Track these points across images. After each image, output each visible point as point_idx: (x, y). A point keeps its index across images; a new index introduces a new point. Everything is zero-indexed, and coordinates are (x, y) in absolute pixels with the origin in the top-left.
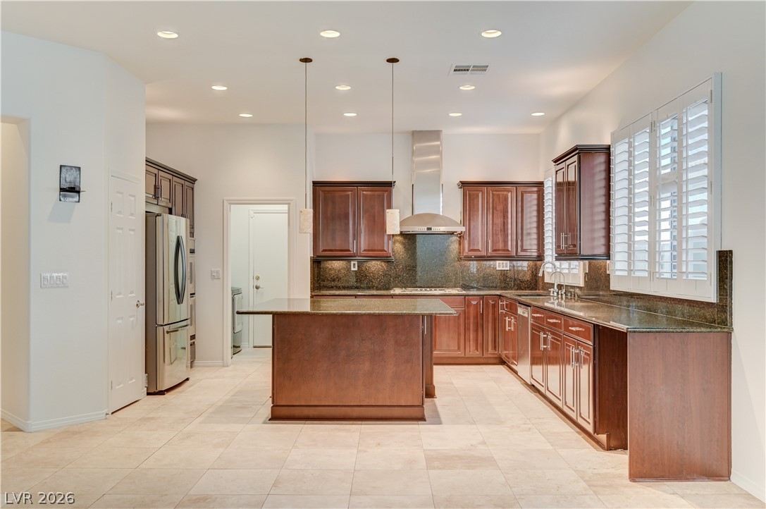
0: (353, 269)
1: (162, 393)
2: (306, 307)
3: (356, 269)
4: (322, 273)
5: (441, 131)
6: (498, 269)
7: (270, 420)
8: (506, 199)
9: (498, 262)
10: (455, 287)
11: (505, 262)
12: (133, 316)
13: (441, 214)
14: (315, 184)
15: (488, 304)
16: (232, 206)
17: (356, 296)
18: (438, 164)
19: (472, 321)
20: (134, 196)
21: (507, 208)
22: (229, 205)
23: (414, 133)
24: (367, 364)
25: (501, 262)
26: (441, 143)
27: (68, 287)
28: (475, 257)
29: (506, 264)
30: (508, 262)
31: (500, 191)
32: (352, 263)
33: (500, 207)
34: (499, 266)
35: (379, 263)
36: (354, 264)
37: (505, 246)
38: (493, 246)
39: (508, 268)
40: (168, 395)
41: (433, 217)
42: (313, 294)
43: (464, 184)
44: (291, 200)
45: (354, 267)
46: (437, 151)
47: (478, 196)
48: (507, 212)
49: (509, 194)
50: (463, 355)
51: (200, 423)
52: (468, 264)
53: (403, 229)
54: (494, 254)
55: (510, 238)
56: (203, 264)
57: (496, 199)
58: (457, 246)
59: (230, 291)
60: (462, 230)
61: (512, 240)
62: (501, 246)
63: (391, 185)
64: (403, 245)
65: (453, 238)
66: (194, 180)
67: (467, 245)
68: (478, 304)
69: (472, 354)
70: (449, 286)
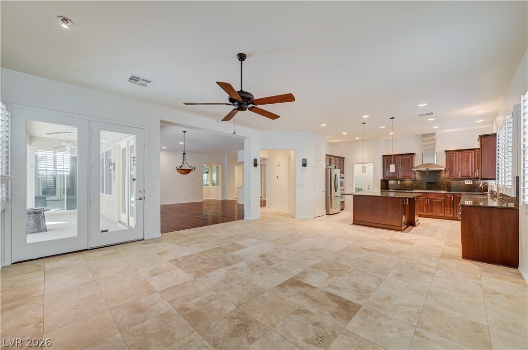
0: (398, 183)
1: (330, 215)
2: (380, 195)
3: (400, 183)
4: (387, 184)
5: (436, 133)
6: (466, 184)
8: (469, 156)
9: (466, 181)
10: (443, 190)
12: (321, 194)
13: (435, 163)
14: (383, 156)
15: (457, 197)
16: (355, 165)
17: (397, 192)
18: (434, 144)
19: (448, 203)
21: (469, 159)
23: (423, 135)
25: (468, 181)
28: (453, 179)
30: (472, 181)
31: (466, 153)
32: (398, 181)
33: (465, 159)
35: (409, 181)
38: (461, 174)
40: (331, 216)
41: (432, 165)
42: (381, 191)
44: (374, 162)
46: (434, 140)
48: (469, 161)
49: (470, 154)
50: (444, 216)
52: (450, 181)
53: (415, 170)
54: (462, 178)
55: (470, 171)
56: (347, 181)
57: (463, 156)
58: (444, 175)
59: (355, 189)
60: (443, 169)
61: (472, 172)
62: (466, 175)
63: (413, 154)
64: (420, 175)
65: (443, 172)
66: (344, 158)
67: (447, 175)
68: (451, 197)
69: (448, 215)
70: (441, 190)
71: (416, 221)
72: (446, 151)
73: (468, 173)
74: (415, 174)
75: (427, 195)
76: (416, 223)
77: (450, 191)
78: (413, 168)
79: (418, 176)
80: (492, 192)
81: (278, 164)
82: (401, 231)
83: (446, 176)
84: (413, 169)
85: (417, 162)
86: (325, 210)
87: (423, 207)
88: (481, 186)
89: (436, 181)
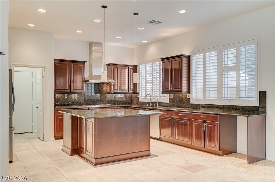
0: (65, 97)
3: (67, 97)
5: (103, 43)
6: (120, 97)
9: (120, 94)
11: (122, 94)
14: (55, 60)
22: (13, 67)
26: (103, 48)
32: (65, 95)
36: (66, 95)
39: (123, 97)
43: (111, 65)
44: (46, 66)
45: (66, 97)
47: (116, 69)
49: (126, 69)
63: (84, 63)
67: (113, 88)
78: (84, 79)
82: (150, 155)
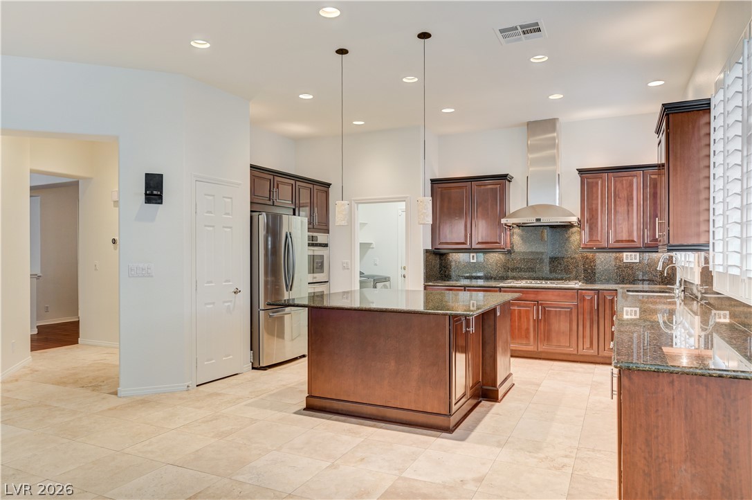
0: (472, 261)
3: (475, 261)
4: (443, 264)
5: (558, 119)
6: (625, 261)
7: (304, 409)
8: (631, 185)
9: (625, 254)
10: (576, 278)
11: (633, 254)
12: (231, 301)
13: (557, 205)
14: (432, 181)
15: (605, 298)
16: (360, 205)
19: (586, 316)
20: (231, 198)
21: (632, 194)
22: (356, 205)
23: (529, 124)
24: (393, 363)
25: (629, 254)
26: (558, 135)
27: (152, 276)
28: (597, 248)
29: (635, 256)
30: (638, 254)
31: (625, 177)
32: (472, 255)
33: (624, 194)
34: (627, 258)
35: (496, 255)
37: (629, 236)
38: (615, 236)
39: (638, 261)
40: (267, 372)
41: (548, 208)
42: (426, 284)
43: (581, 172)
44: (406, 198)
45: (473, 259)
46: (553, 144)
47: (597, 183)
48: (632, 199)
49: (635, 180)
50: (575, 352)
51: (246, 405)
52: (590, 255)
53: (510, 221)
54: (618, 245)
55: (635, 227)
56: (336, 255)
57: (619, 185)
58: (578, 237)
59: (357, 278)
60: (574, 219)
61: (638, 229)
62: (625, 236)
63: (504, 178)
64: (522, 237)
65: (574, 229)
66: (328, 185)
67: (585, 236)
68: (592, 299)
69: (586, 352)
70: (569, 279)
71: (499, 382)
72: (581, 171)
73: (630, 233)
74: (511, 235)
75: (537, 293)
76: (501, 391)
77: (591, 283)
78: (504, 216)
79: (517, 241)
80: (686, 285)
81: (116, 198)
82: (448, 430)
83: (581, 240)
84: (503, 221)
85: (516, 201)
86: (248, 354)
87: (528, 329)
88: (660, 268)
89: (559, 255)
